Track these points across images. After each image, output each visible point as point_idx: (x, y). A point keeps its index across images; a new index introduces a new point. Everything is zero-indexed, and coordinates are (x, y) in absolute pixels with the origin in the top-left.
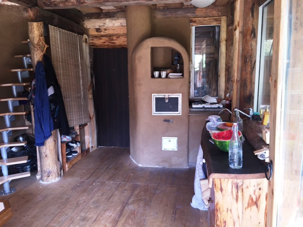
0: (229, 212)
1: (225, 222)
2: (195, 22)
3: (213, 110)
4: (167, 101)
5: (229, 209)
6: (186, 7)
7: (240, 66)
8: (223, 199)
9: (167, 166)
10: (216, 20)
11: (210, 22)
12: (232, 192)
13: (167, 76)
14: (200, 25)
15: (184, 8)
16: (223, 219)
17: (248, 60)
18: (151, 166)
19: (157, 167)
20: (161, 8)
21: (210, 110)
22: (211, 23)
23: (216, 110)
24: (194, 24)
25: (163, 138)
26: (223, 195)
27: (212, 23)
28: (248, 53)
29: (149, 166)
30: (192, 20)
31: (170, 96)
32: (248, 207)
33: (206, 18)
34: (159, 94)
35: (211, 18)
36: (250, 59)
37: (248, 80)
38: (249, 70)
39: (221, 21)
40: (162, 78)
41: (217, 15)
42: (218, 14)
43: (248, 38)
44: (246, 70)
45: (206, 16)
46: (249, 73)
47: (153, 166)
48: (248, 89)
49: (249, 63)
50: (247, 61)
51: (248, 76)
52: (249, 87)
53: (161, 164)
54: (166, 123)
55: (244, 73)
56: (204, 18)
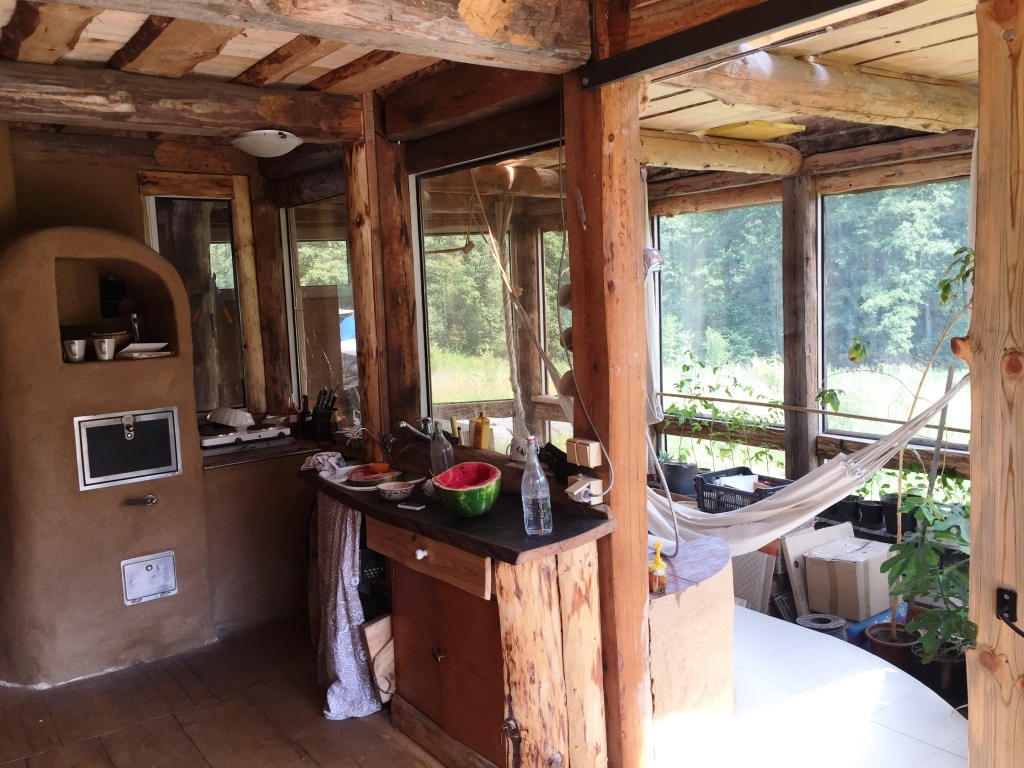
0: (538, 638)
1: (533, 667)
2: (154, 183)
3: (264, 445)
4: (129, 435)
5: (538, 632)
6: (124, 135)
7: (381, 314)
8: (523, 614)
9: (145, 656)
10: (220, 184)
11: (203, 187)
12: (541, 590)
13: (118, 356)
14: (172, 193)
15: (117, 137)
16: (527, 662)
17: (400, 299)
18: (89, 673)
19: (110, 670)
20: (32, 128)
21: (258, 446)
22: (204, 191)
23: (273, 444)
24: (154, 190)
25: (123, 563)
26: (524, 606)
27: (207, 191)
28: (398, 282)
29: (80, 678)
30: (146, 177)
31: (138, 419)
32: (573, 612)
33: (187, 176)
34: (98, 417)
35: (202, 176)
36: (404, 297)
37: (406, 350)
38: (406, 324)
39: (232, 187)
40: (101, 361)
41: (221, 171)
42: (224, 167)
43: (395, 246)
44: (398, 325)
45: (188, 170)
46: (406, 330)
47: (94, 672)
48: (408, 373)
49: (404, 308)
50: (398, 303)
51: (405, 338)
52: (408, 366)
53: (123, 657)
54: (132, 510)
55: (393, 332)
56: (181, 175)
